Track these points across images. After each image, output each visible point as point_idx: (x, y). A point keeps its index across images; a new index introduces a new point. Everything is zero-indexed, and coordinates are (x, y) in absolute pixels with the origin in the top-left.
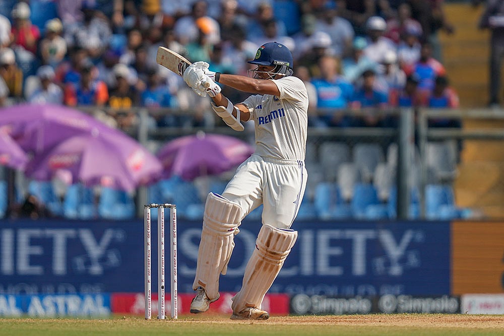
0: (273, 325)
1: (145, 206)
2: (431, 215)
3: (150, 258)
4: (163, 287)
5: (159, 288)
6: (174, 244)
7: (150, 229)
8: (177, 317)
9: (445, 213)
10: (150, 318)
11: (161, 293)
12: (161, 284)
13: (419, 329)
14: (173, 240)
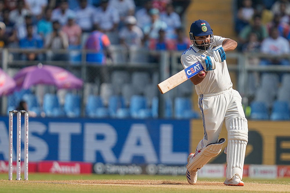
0: (86, 185)
1: (10, 112)
2: (179, 116)
3: (12, 143)
4: (19, 161)
5: (17, 161)
6: (27, 135)
7: (12, 125)
8: (28, 179)
9: (187, 115)
10: (11, 179)
11: (18, 164)
12: (18, 159)
13: (175, 189)
14: (26, 133)
